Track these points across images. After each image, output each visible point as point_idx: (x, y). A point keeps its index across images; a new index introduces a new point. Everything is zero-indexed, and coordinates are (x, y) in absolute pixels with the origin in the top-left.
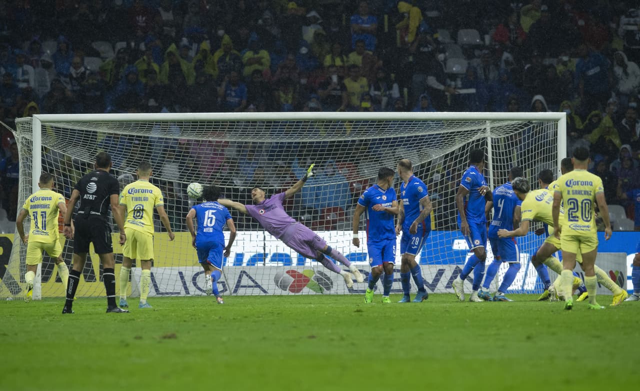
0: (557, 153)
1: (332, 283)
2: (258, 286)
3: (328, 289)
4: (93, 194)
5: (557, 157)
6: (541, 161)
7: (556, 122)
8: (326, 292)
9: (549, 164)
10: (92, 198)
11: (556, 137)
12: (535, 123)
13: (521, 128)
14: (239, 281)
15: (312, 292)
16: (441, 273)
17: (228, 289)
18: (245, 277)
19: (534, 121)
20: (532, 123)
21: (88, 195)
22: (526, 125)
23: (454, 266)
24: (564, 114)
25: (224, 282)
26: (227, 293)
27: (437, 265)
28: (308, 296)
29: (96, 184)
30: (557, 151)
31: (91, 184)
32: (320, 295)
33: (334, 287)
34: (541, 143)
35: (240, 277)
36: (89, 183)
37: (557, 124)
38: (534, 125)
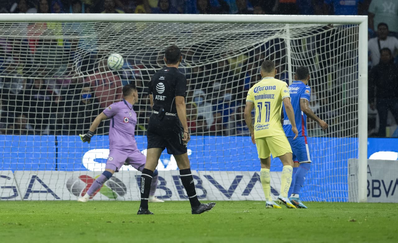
0: (358, 58)
1: (125, 189)
2: (50, 191)
3: (122, 194)
4: (162, 95)
5: (358, 62)
6: (342, 65)
7: (357, 26)
8: (119, 198)
9: (350, 68)
10: (162, 99)
11: (357, 41)
12: (336, 27)
13: (320, 30)
14: (30, 186)
15: (105, 198)
16: (238, 179)
17: (19, 194)
18: (36, 181)
19: (334, 25)
20: (332, 27)
21: (159, 96)
22: (325, 28)
23: (252, 173)
24: (366, 17)
25: (15, 187)
26: (18, 198)
27: (235, 172)
28: (101, 202)
29: (164, 84)
30: (358, 55)
31: (159, 84)
32: (113, 201)
33: (127, 192)
34: (342, 47)
35: (32, 181)
36: (158, 83)
37: (358, 27)
38: (335, 28)
